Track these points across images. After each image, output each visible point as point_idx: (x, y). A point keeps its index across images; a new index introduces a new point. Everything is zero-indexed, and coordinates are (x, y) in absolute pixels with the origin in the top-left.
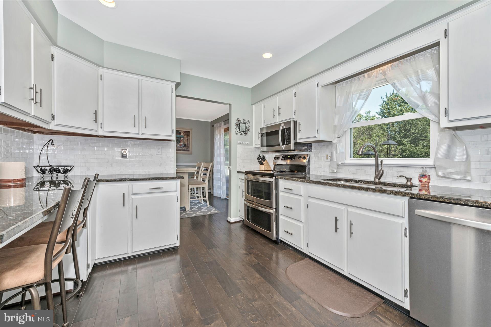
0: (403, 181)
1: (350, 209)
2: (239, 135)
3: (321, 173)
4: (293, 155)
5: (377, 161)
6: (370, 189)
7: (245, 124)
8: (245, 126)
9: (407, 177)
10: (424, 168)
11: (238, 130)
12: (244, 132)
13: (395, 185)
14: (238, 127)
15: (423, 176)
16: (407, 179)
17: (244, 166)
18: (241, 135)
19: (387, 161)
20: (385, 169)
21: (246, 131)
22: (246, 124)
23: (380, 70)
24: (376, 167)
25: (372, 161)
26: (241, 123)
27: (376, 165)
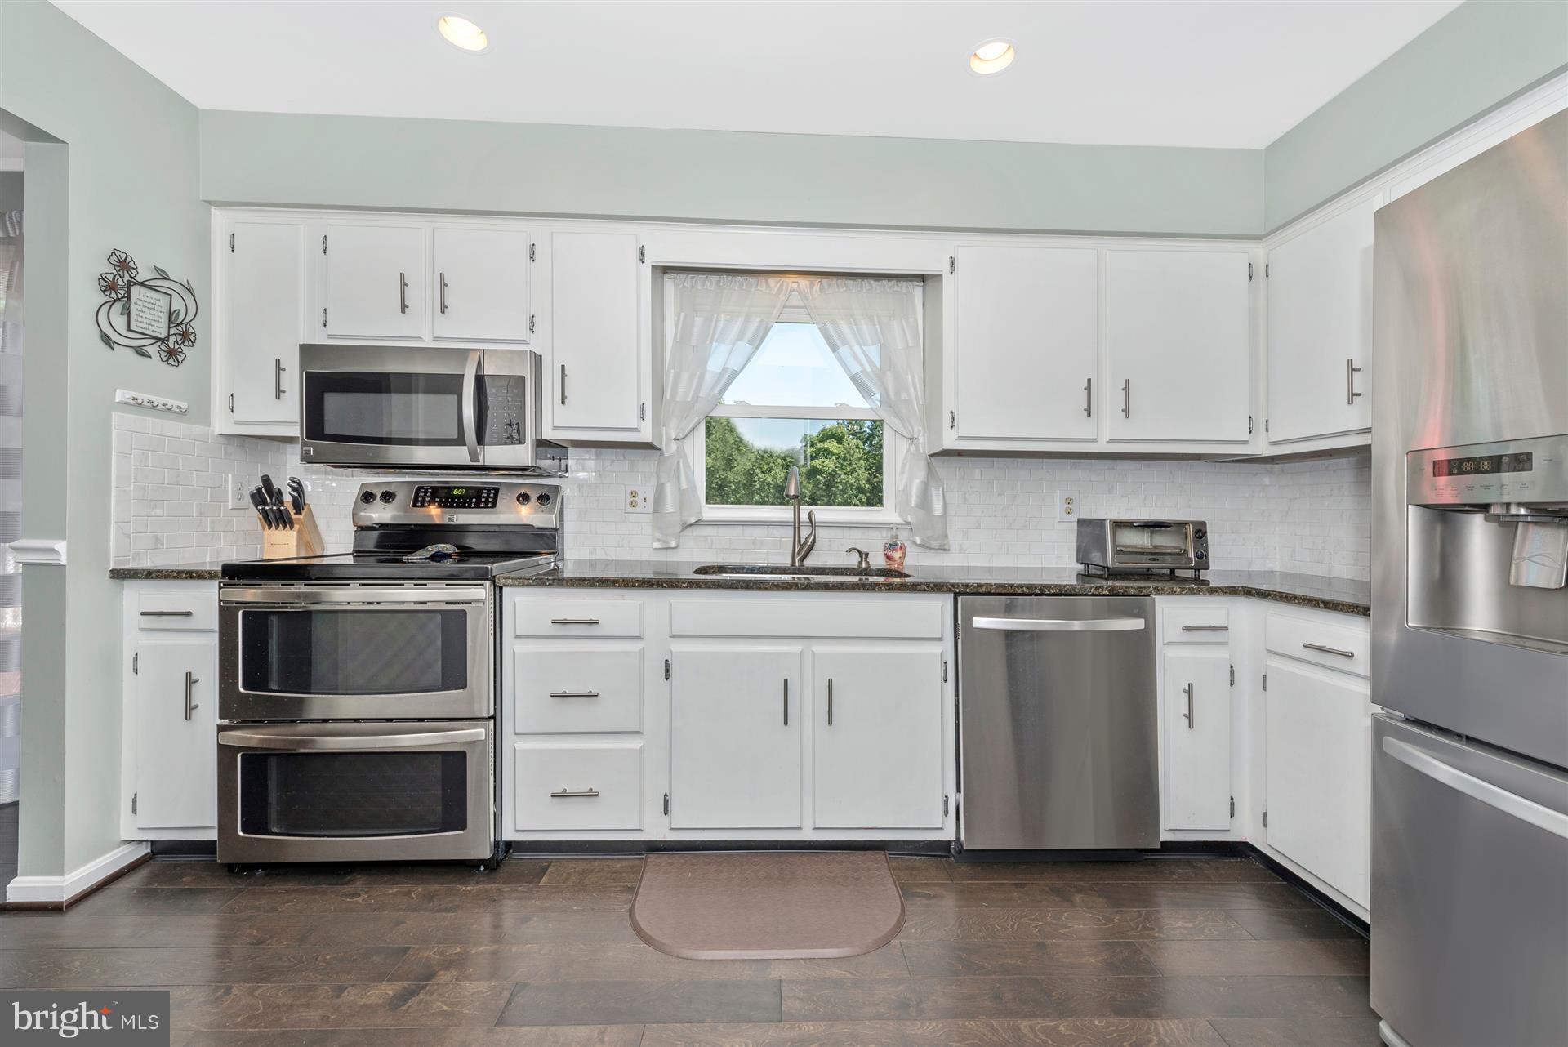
0: (853, 561)
1: (819, 648)
2: (124, 355)
3: (607, 555)
4: (484, 488)
5: (797, 513)
6: (881, 586)
7: (165, 300)
8: (166, 309)
9: (862, 550)
10: (895, 529)
11: (119, 322)
12: (159, 339)
13: (836, 571)
14: (118, 306)
15: (892, 546)
16: (860, 553)
17: (157, 538)
18: (140, 352)
19: (823, 513)
20: (821, 533)
21: (172, 339)
22: (175, 297)
23: (794, 282)
24: (795, 528)
25: (784, 513)
26: (142, 284)
27: (797, 525)
